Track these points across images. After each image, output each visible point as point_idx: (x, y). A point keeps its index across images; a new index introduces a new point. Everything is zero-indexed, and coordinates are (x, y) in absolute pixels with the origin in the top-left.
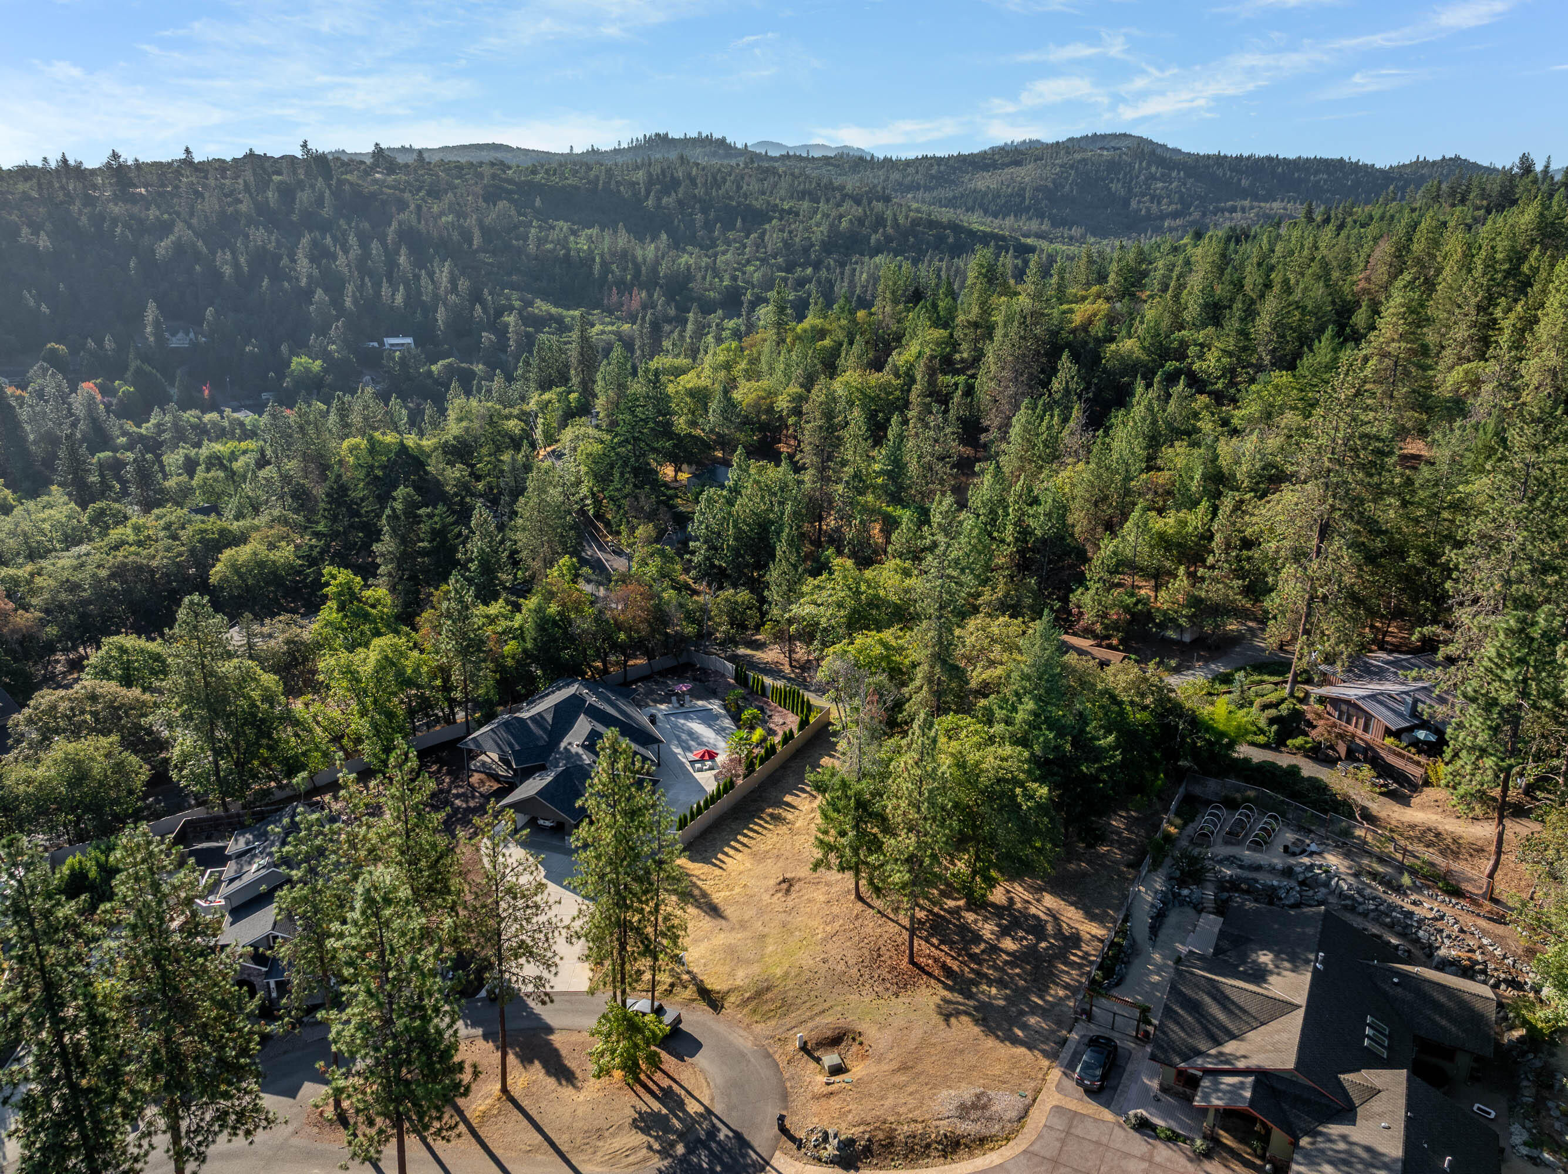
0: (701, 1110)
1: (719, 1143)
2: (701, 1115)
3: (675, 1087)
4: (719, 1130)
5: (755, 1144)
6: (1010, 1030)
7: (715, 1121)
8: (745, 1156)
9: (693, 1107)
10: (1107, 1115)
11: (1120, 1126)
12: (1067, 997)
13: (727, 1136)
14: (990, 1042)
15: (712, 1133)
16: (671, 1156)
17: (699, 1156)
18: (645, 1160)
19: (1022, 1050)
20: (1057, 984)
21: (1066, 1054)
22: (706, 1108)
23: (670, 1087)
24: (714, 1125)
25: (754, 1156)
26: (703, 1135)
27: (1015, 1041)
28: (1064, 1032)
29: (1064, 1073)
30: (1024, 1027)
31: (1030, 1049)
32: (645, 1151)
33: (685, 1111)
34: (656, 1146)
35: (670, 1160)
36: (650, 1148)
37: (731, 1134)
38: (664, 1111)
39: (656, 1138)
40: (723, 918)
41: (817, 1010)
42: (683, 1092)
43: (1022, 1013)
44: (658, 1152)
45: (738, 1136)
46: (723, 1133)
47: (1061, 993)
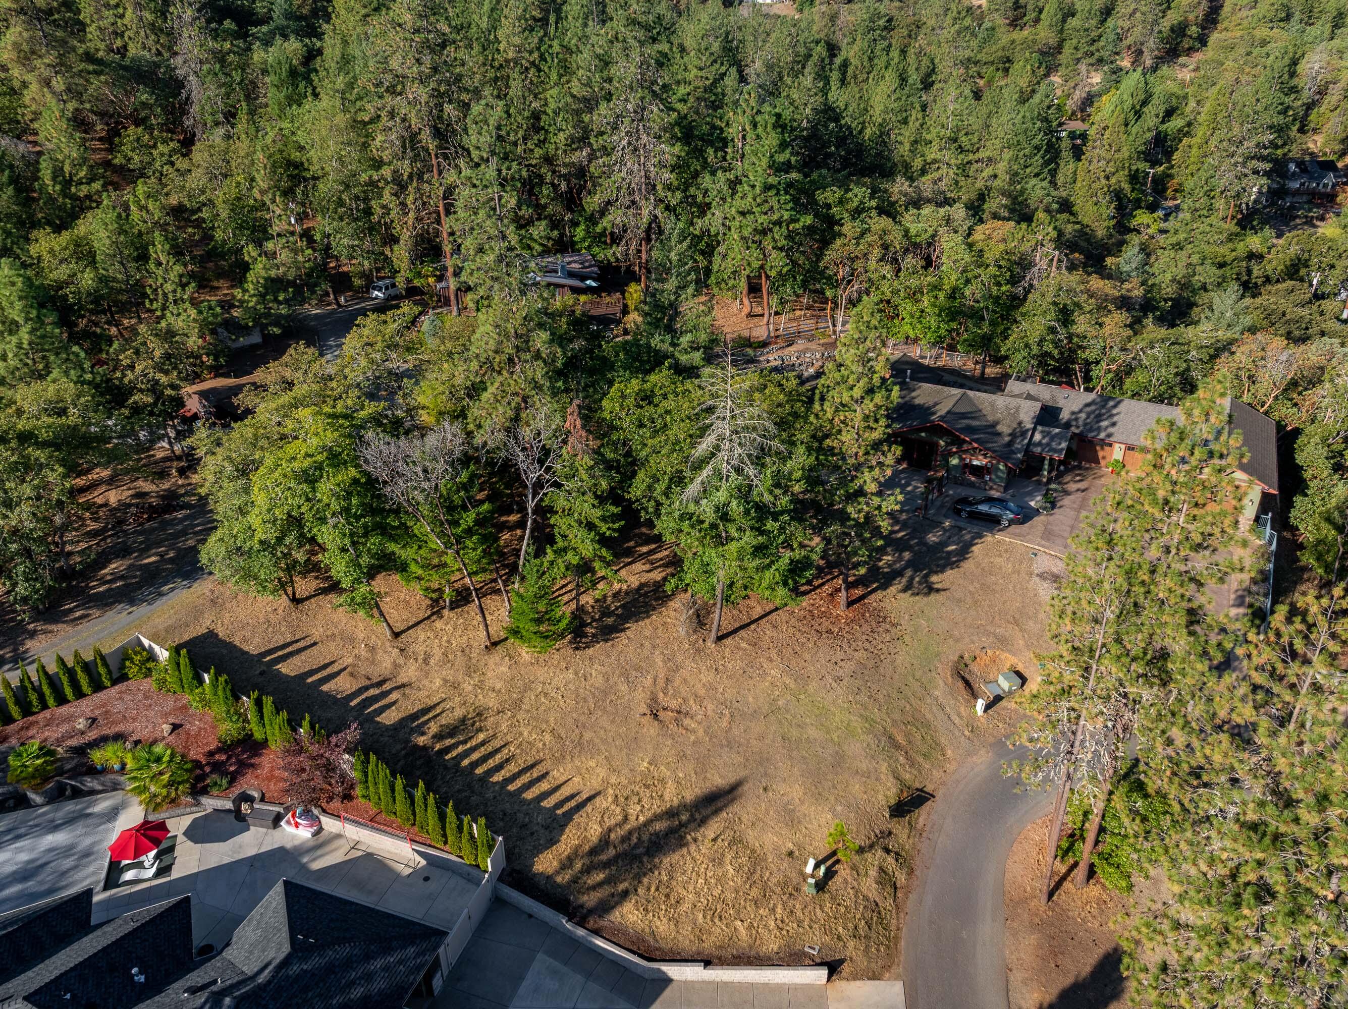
41: (921, 693)
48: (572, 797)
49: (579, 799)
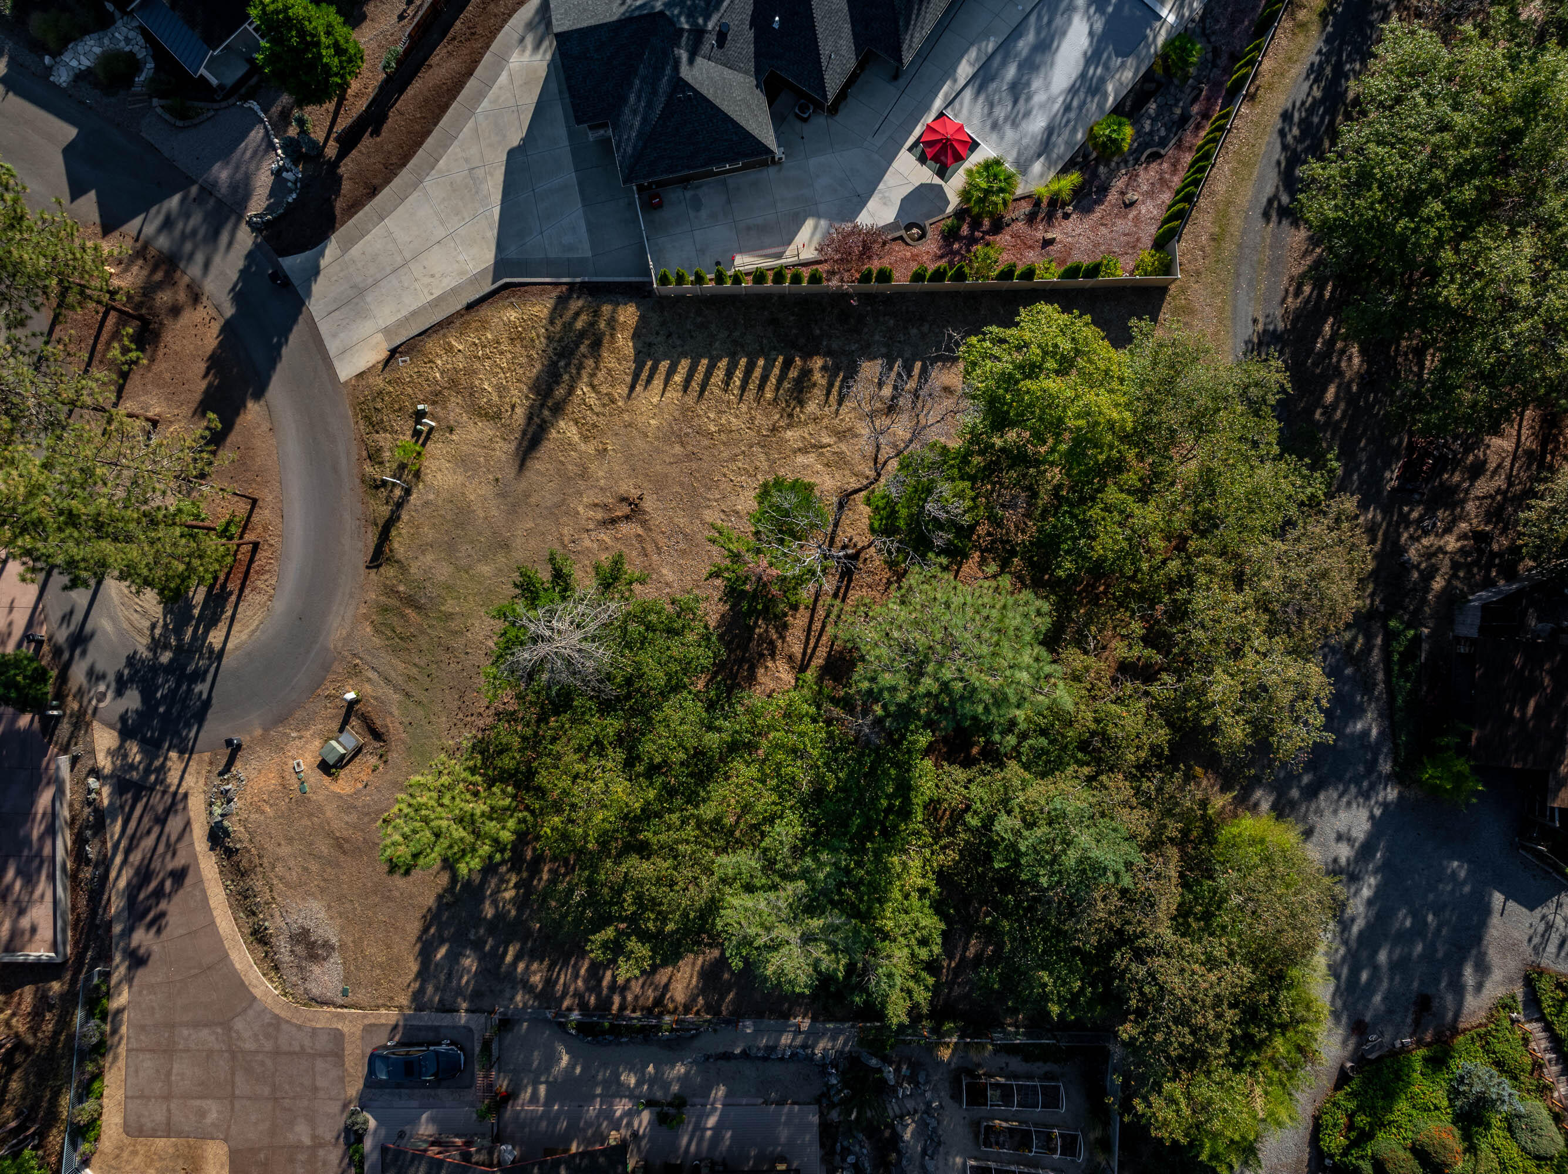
0: (217, 647)
1: (190, 690)
2: (211, 650)
3: (233, 598)
4: (203, 680)
5: (207, 726)
6: (442, 942)
7: (212, 670)
8: (189, 726)
9: (215, 638)
10: (354, 1088)
11: (345, 1106)
12: (529, 988)
13: (201, 693)
14: (414, 928)
15: (199, 676)
16: (155, 653)
17: (167, 681)
18: (140, 631)
19: (414, 967)
20: (550, 968)
21: (428, 1018)
22: (223, 649)
23: (231, 593)
24: (206, 671)
25: (192, 734)
26: (190, 669)
27: (425, 954)
28: (464, 1005)
29: (395, 1027)
30: (454, 957)
31: (420, 974)
32: (148, 624)
33: (206, 632)
34: (158, 632)
35: (150, 655)
36: (153, 626)
37: (205, 696)
38: (196, 612)
39: (165, 625)
40: (522, 466)
41: (411, 688)
42: (229, 613)
43: (477, 946)
44: (153, 638)
45: (207, 704)
46: (202, 688)
47: (536, 979)
48: (649, 381)
49: (642, 382)
